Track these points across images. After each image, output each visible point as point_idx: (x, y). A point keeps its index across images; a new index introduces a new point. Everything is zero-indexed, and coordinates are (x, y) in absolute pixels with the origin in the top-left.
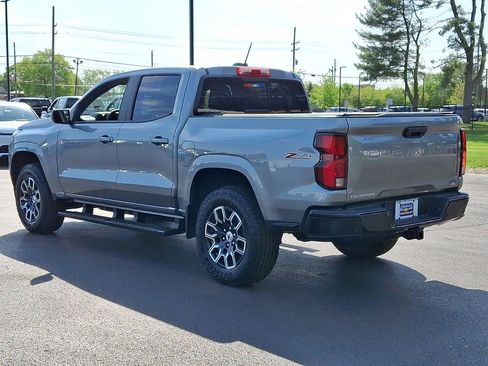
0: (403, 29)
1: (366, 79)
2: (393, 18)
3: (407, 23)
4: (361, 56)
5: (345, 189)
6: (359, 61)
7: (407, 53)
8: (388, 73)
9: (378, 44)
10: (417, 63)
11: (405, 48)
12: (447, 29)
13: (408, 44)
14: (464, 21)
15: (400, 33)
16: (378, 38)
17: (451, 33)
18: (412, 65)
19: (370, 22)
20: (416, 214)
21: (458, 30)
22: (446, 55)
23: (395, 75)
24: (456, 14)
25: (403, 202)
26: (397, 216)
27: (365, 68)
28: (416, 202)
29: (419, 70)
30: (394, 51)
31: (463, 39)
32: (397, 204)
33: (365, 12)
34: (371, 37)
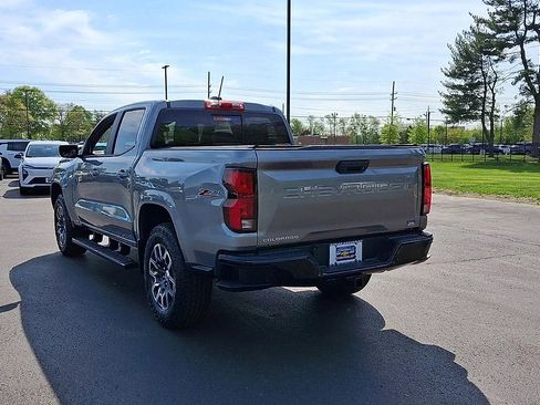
0: (481, 80)
1: (448, 122)
2: (473, 70)
3: (484, 75)
4: (446, 103)
5: (256, 231)
6: (444, 107)
7: (484, 99)
8: (469, 117)
9: (460, 93)
10: (493, 108)
11: (483, 95)
12: (518, 79)
13: (485, 93)
14: (533, 72)
15: (479, 83)
16: (459, 87)
17: (522, 82)
18: (488, 110)
19: (453, 75)
20: (359, 257)
21: (528, 80)
22: (517, 101)
23: (474, 118)
24: (526, 67)
25: (340, 245)
26: (332, 261)
27: (448, 113)
28: (359, 245)
29: (495, 113)
30: (473, 98)
31: (532, 88)
32: (332, 248)
33: (448, 67)
34: (454, 87)
